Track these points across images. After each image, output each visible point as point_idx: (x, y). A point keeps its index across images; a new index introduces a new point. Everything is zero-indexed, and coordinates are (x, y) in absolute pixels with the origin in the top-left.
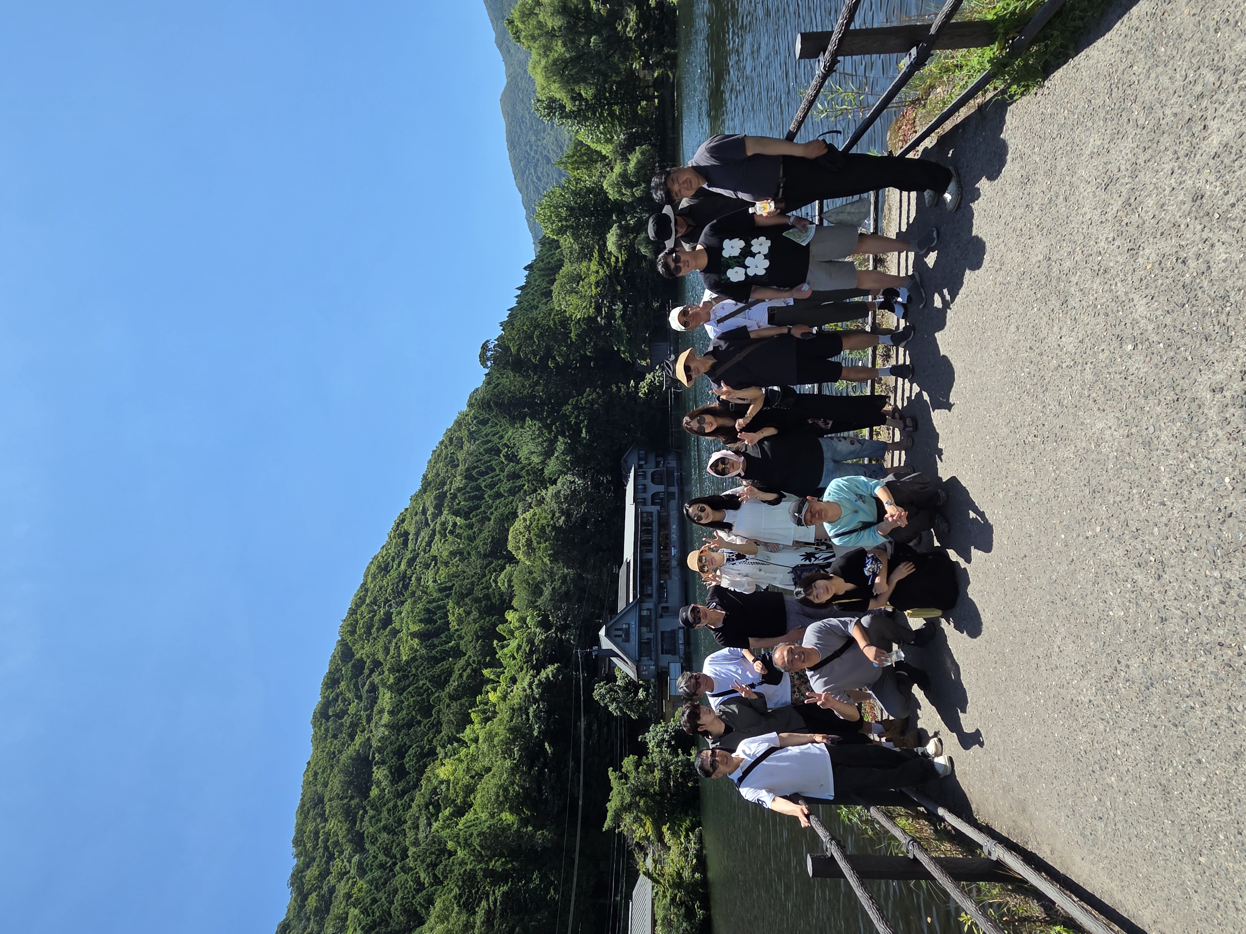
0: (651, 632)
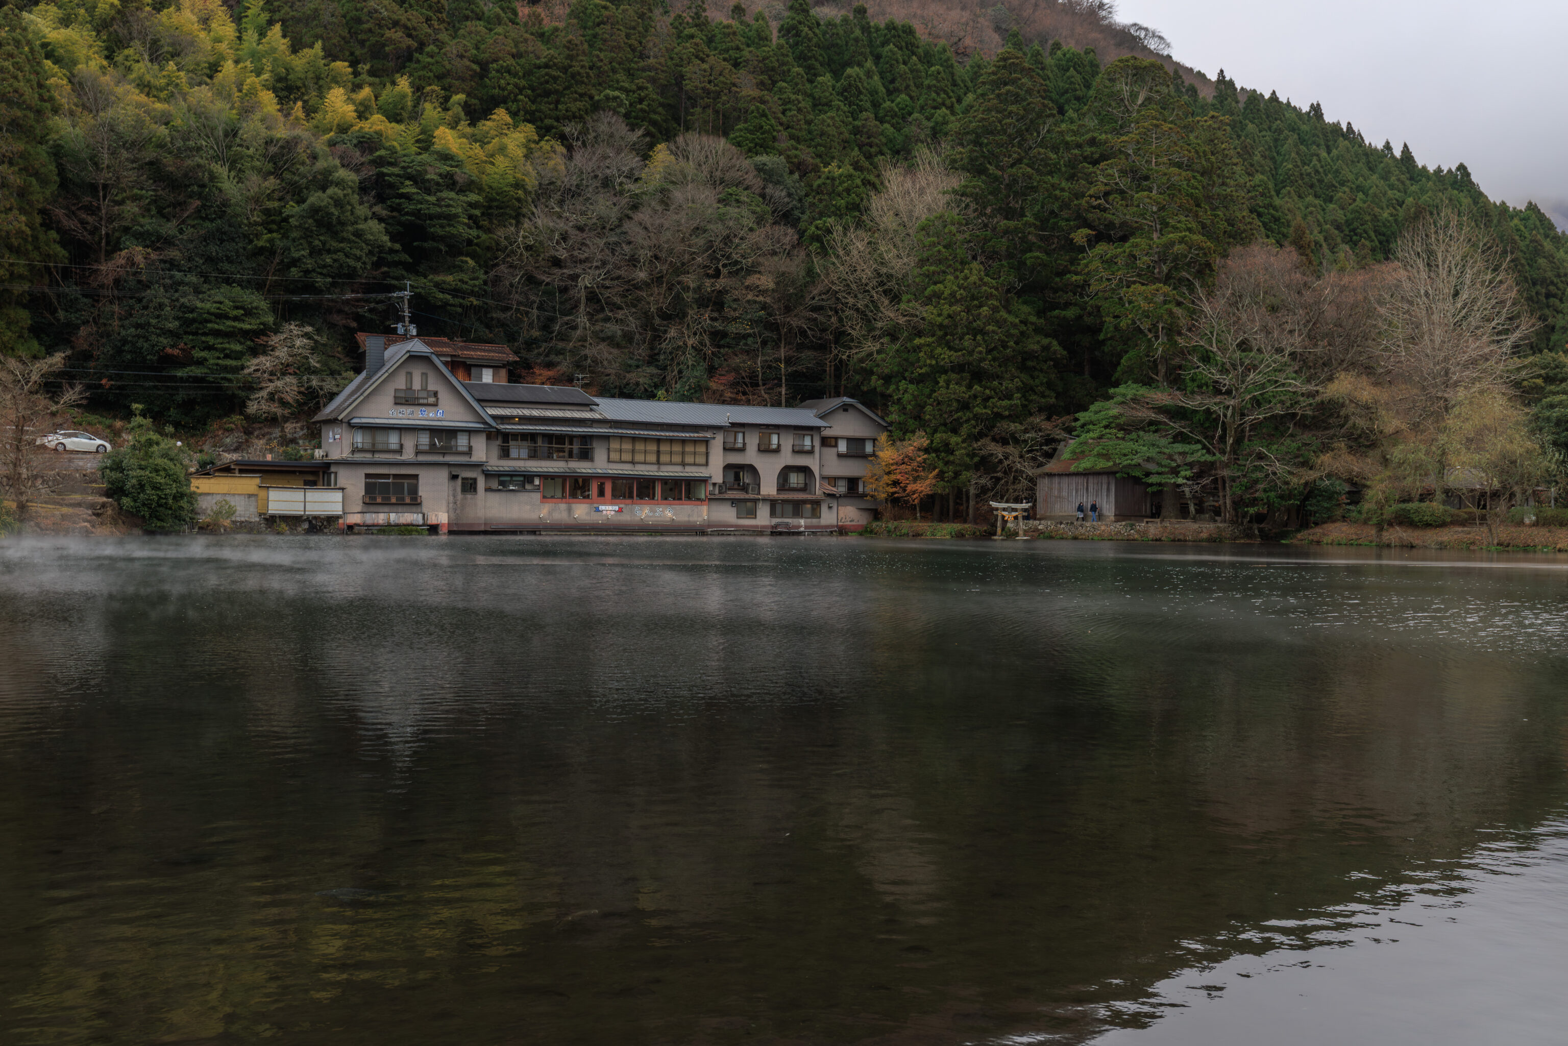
0: (418, 453)
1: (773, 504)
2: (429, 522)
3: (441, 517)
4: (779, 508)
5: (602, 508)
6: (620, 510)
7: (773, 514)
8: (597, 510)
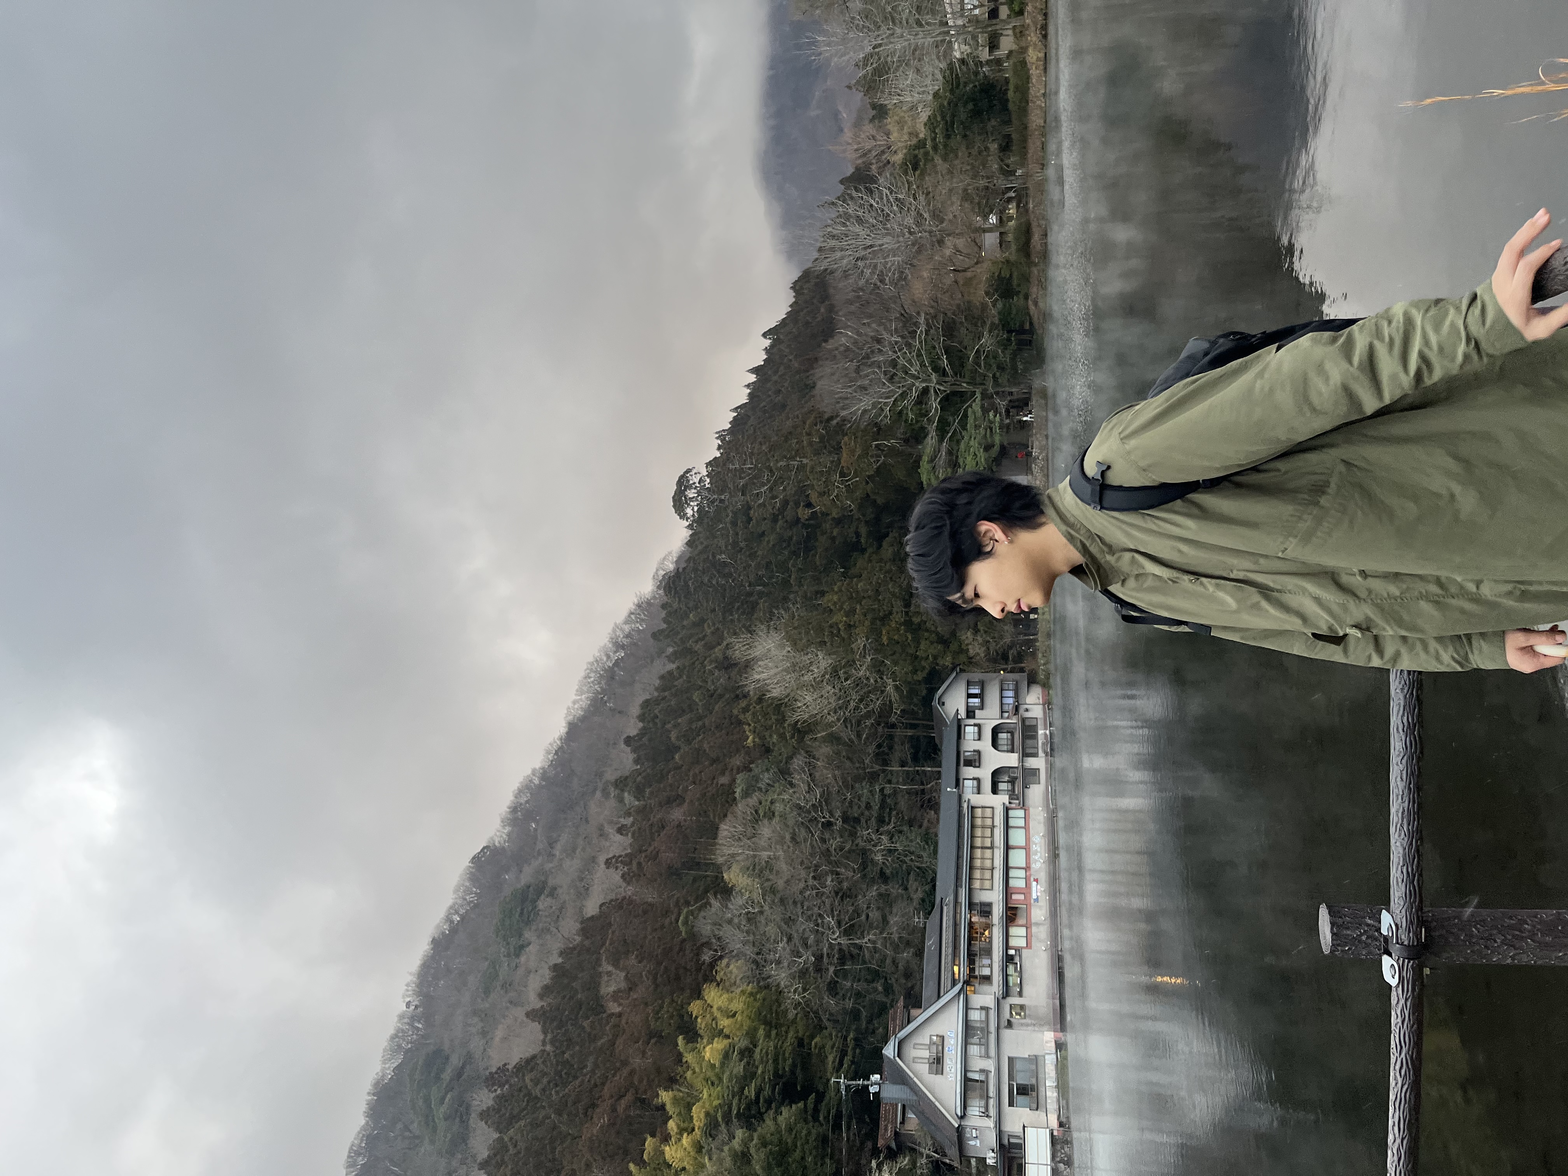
0: (987, 1056)
1: (1025, 755)
2: (1054, 1049)
3: (1049, 1037)
4: (1029, 751)
5: (1034, 896)
6: (1036, 880)
7: (1035, 755)
8: (1037, 900)
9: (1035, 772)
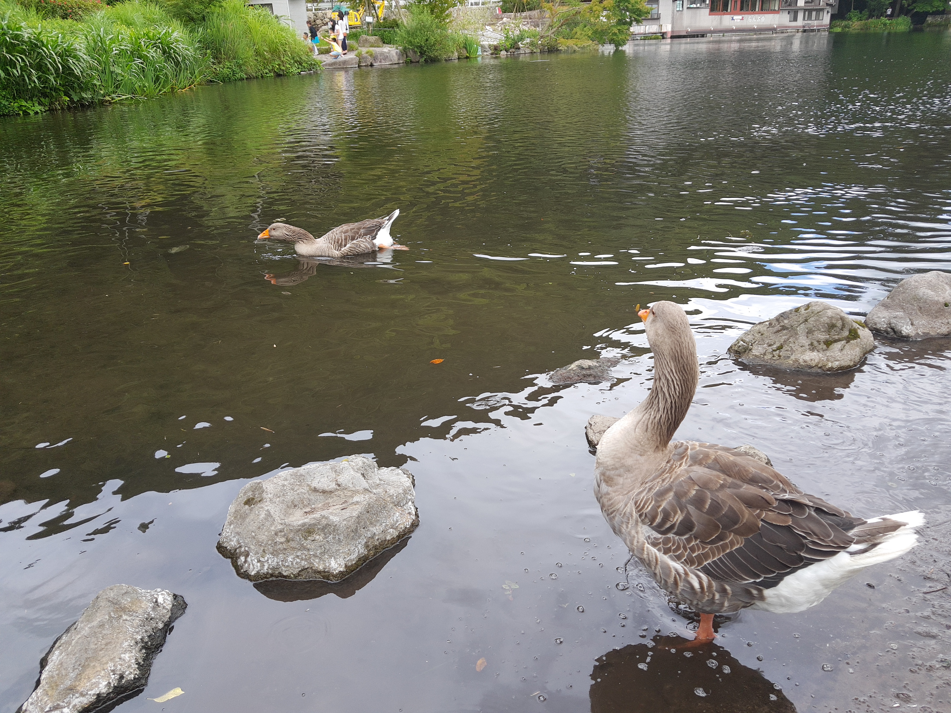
1: (805, 10)
2: (663, 31)
3: (667, 28)
4: (807, 13)
5: (735, 17)
6: (742, 19)
7: (804, 19)
8: (733, 19)
9: (795, 19)
